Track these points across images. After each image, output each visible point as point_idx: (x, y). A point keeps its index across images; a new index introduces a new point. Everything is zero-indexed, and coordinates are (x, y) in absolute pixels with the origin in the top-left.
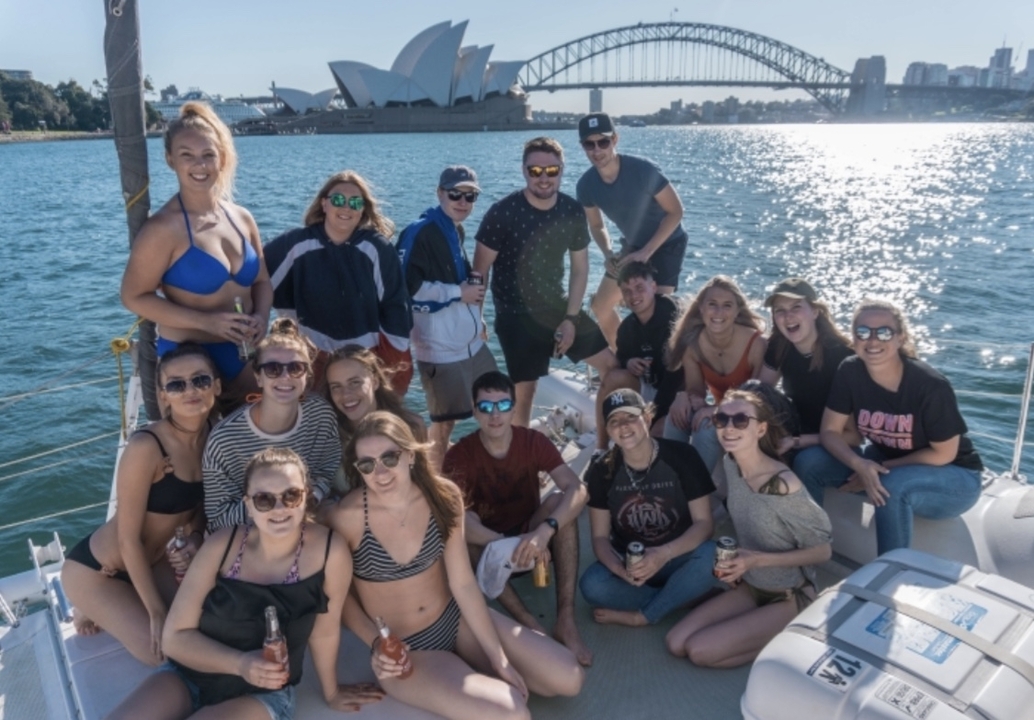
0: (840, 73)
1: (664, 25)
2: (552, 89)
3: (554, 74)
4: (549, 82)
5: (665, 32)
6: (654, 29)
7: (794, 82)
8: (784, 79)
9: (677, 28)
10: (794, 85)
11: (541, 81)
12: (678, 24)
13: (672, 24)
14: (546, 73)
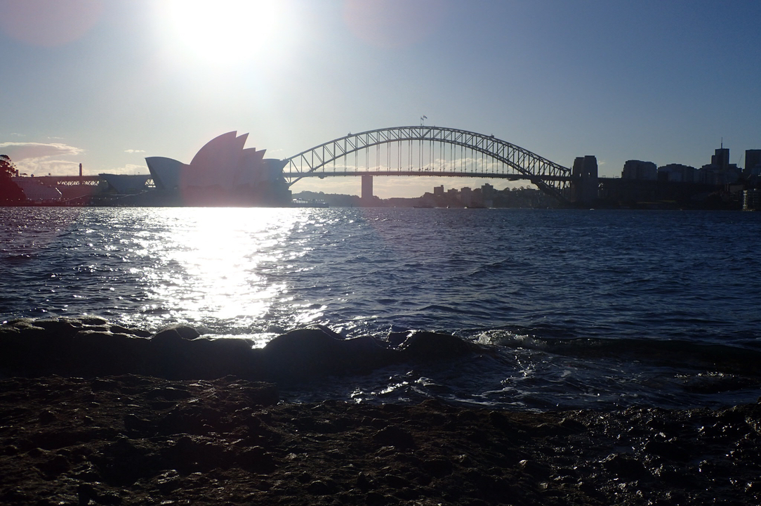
0: (561, 168)
1: (416, 128)
2: (322, 175)
3: (324, 164)
4: (320, 170)
5: (416, 133)
6: (407, 130)
7: (525, 175)
8: (516, 172)
9: (425, 131)
10: (524, 177)
11: (313, 169)
12: (427, 128)
13: (422, 127)
14: (317, 163)
